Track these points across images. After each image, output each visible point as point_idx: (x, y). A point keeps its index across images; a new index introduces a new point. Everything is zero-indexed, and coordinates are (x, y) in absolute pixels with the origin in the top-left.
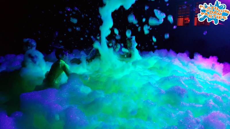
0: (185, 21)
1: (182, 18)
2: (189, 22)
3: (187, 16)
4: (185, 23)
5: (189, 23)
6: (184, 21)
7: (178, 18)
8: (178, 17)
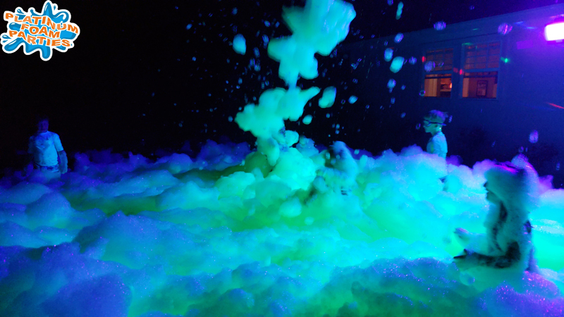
0: (442, 87)
1: (435, 80)
2: (450, 90)
3: (447, 75)
4: (442, 90)
5: (450, 92)
6: (440, 87)
7: (426, 80)
8: (427, 76)
